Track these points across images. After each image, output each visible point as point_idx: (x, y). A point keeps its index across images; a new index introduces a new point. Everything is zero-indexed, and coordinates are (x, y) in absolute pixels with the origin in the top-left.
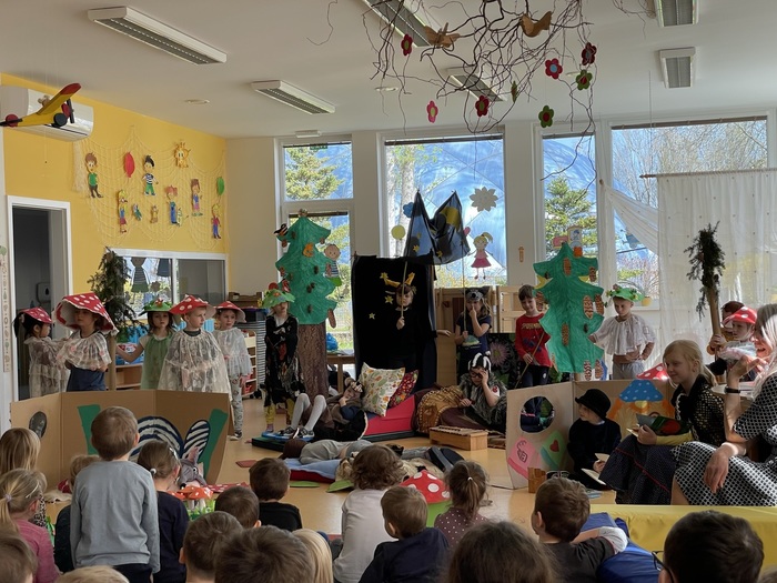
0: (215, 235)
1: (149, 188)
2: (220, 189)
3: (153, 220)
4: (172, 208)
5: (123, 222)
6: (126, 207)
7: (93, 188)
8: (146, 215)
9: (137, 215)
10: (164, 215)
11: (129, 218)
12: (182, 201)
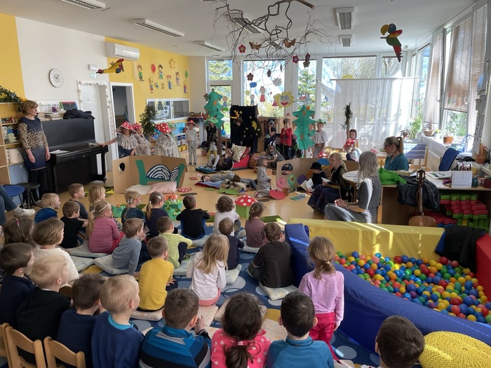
0: (185, 92)
1: (161, 77)
2: (186, 75)
3: (163, 88)
4: (169, 83)
5: (152, 89)
6: (153, 84)
7: (141, 78)
8: (160, 86)
9: (157, 86)
10: (166, 86)
11: (154, 88)
12: (173, 81)
